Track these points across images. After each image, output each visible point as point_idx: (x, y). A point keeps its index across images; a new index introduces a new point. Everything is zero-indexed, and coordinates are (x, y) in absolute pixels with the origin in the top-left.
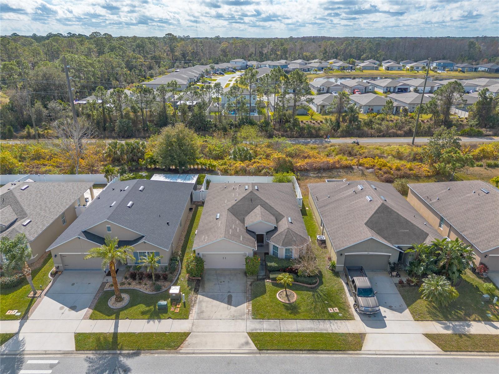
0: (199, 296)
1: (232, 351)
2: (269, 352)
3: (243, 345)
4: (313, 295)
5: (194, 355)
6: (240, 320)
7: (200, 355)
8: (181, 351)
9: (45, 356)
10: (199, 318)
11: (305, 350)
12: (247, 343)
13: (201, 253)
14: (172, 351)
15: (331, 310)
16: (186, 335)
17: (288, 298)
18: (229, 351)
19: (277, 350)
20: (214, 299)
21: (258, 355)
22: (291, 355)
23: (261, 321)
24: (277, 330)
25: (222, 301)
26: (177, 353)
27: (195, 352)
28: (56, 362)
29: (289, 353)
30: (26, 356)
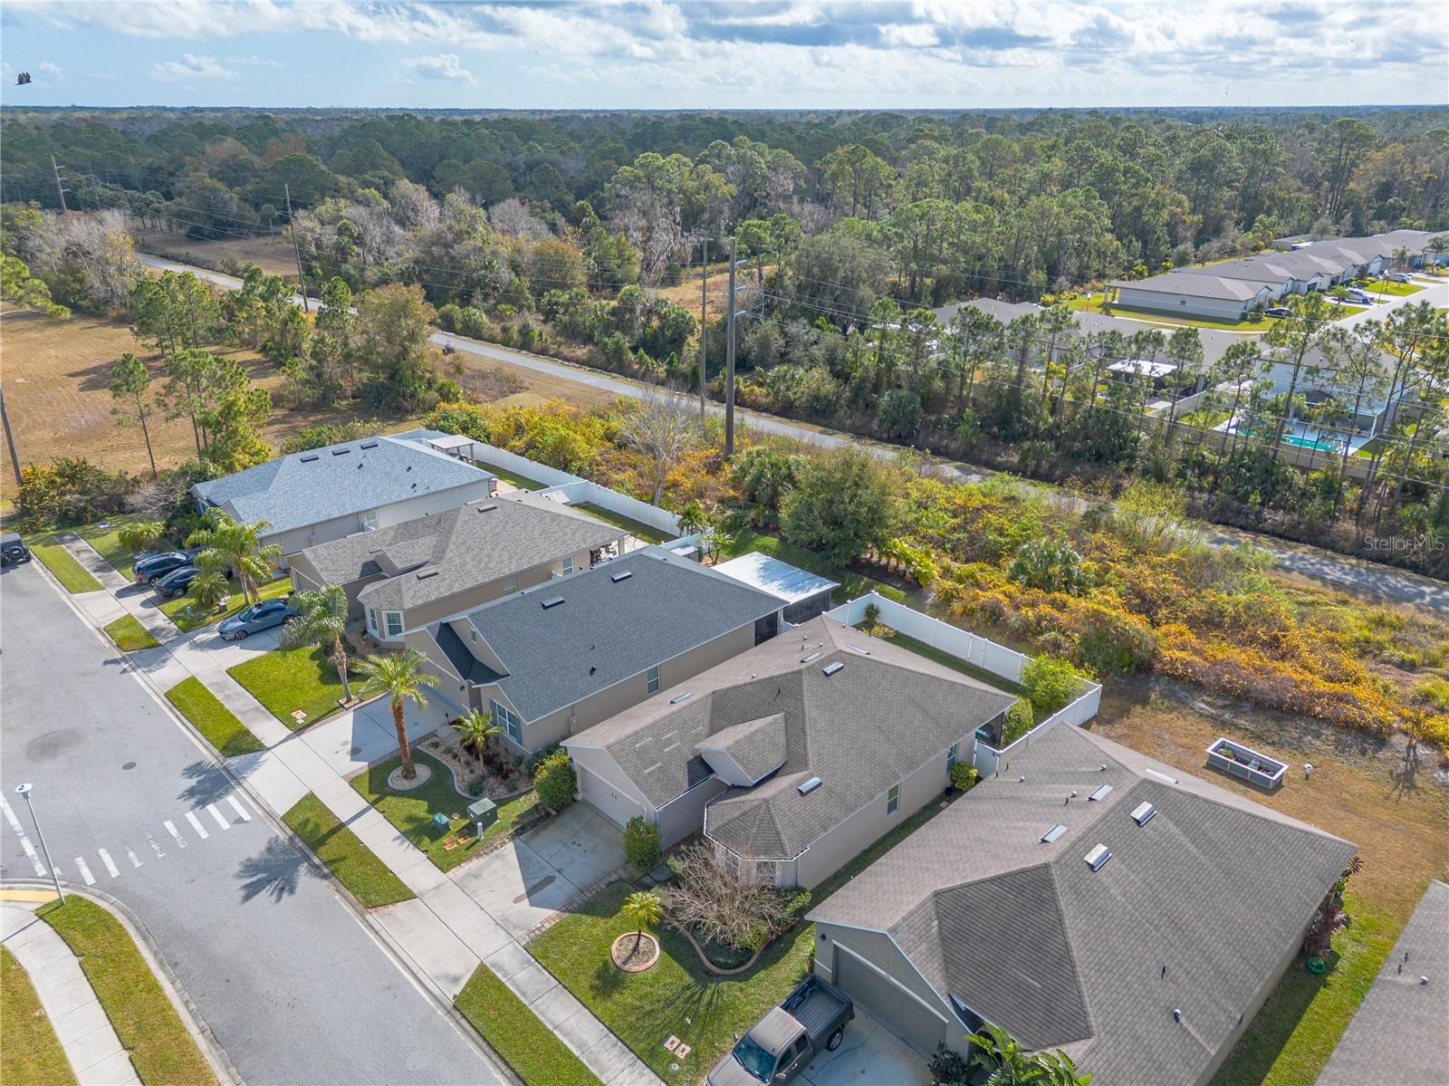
0: (510, 846)
1: (421, 975)
2: (463, 1021)
3: (446, 977)
4: (688, 987)
5: (372, 936)
6: (503, 933)
7: (378, 944)
8: (368, 917)
9: (251, 803)
10: (460, 885)
11: (512, 1069)
12: (456, 980)
13: (575, 760)
14: (361, 907)
15: (673, 1042)
16: (405, 895)
17: (630, 957)
18: (415, 970)
19: (476, 1030)
20: (521, 865)
21: (440, 1012)
22: (484, 1058)
23: (528, 961)
24: (526, 997)
25: (525, 879)
26: (361, 914)
27: (383, 933)
28: (247, 817)
29: (486, 1053)
30: (239, 790)
